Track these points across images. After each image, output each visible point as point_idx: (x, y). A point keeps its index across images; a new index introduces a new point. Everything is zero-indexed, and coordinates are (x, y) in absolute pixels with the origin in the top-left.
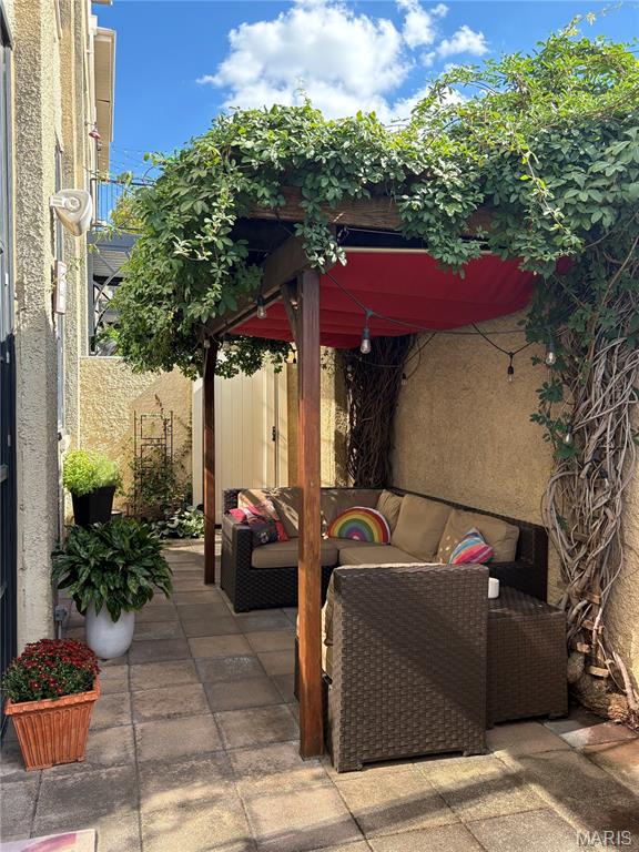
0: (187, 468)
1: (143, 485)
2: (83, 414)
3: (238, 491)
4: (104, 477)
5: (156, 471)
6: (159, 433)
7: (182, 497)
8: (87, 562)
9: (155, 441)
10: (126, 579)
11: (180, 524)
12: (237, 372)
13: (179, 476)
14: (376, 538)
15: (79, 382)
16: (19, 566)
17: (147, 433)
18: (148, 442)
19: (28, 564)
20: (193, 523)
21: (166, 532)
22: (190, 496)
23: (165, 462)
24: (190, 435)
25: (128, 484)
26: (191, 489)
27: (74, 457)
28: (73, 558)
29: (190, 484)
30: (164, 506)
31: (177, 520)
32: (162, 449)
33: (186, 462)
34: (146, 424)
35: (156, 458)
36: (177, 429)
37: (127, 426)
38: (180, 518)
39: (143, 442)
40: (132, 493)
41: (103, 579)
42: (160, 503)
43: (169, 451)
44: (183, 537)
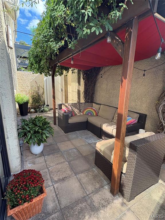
0: (43, 97)
1: (34, 101)
2: (18, 85)
3: (62, 104)
4: (25, 100)
5: (37, 98)
6: (37, 90)
7: (43, 103)
8: (29, 132)
9: (36, 91)
10: (42, 135)
11: (43, 109)
12: (58, 75)
13: (42, 99)
14: (94, 115)
15: (17, 77)
16: (6, 137)
17: (34, 90)
18: (35, 91)
19: (9, 136)
20: (46, 109)
21: (40, 111)
22: (44, 103)
23: (39, 96)
24: (44, 90)
25: (31, 101)
26: (45, 102)
27: (18, 95)
28: (25, 131)
29: (44, 101)
30: (39, 105)
31: (42, 109)
32: (38, 93)
33: (43, 96)
34: (34, 87)
35: (36, 95)
36: (41, 89)
37: (30, 88)
38: (43, 108)
39: (33, 91)
40: (32, 103)
41: (35, 136)
42: (38, 105)
43: (39, 94)
44: (44, 112)
